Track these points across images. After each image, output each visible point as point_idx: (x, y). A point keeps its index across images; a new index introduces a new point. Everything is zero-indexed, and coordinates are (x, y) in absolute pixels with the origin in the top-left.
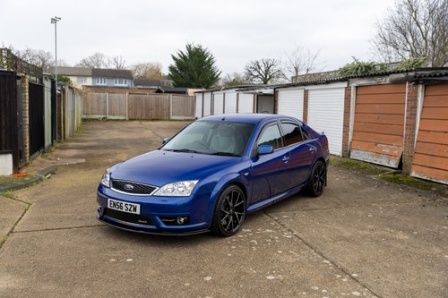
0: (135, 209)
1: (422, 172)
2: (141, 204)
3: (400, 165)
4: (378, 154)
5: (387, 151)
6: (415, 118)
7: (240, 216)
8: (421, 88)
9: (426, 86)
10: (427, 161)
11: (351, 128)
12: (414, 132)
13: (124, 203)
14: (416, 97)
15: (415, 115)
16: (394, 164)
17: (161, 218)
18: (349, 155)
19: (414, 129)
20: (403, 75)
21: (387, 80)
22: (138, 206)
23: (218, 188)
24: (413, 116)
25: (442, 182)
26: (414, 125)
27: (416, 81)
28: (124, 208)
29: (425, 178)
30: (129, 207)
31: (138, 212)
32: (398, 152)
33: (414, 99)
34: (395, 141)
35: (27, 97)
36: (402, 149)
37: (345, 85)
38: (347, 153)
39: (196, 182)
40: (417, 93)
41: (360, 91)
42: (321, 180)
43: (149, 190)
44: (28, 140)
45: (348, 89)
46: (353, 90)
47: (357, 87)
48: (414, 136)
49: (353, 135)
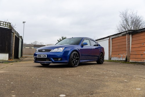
0: (45, 56)
1: (133, 60)
2: (47, 55)
3: (126, 59)
4: (119, 57)
5: (122, 56)
6: (130, 45)
7: (78, 62)
8: (131, 35)
9: (132, 35)
10: (134, 56)
11: (111, 51)
12: (130, 49)
14: (130, 38)
15: (130, 43)
16: (124, 59)
18: (111, 59)
19: (130, 48)
20: (125, 33)
21: (121, 35)
24: (129, 44)
25: (139, 62)
26: (130, 47)
27: (129, 34)
28: (42, 56)
29: (134, 62)
30: (43, 56)
32: (125, 56)
33: (129, 39)
34: (124, 53)
35: (14, 39)
36: (127, 54)
37: (108, 38)
38: (110, 58)
39: (64, 48)
40: (130, 37)
41: (113, 40)
42: (102, 59)
44: (13, 52)
45: (109, 40)
46: (111, 40)
47: (112, 39)
48: (130, 50)
49: (112, 53)
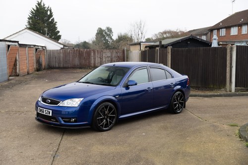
0: (49, 113)
2: (52, 110)
13: (45, 110)
17: (62, 118)
22: (51, 111)
23: (96, 103)
28: (45, 112)
30: (47, 112)
31: (51, 115)
39: (82, 99)
43: (57, 103)
